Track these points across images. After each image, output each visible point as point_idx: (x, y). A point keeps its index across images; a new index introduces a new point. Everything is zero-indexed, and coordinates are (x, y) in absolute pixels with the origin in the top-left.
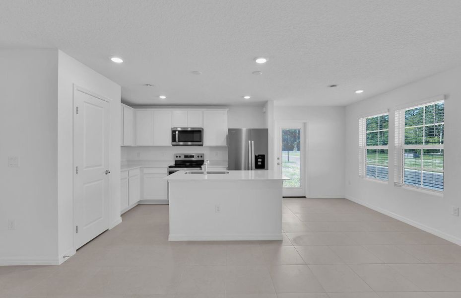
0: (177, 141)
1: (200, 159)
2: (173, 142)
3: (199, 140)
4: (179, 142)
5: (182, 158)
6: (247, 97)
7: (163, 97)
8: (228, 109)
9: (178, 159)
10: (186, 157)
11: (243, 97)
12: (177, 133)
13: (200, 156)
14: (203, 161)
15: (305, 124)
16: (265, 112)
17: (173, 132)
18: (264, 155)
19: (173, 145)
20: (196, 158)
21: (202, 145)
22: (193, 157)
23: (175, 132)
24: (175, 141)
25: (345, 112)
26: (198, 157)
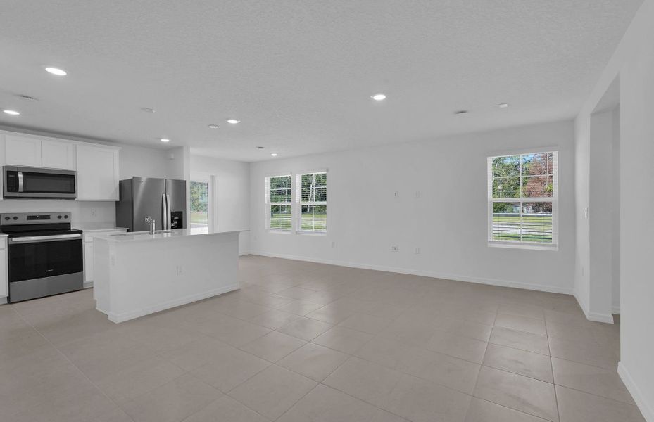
0: (20, 189)
1: (63, 220)
2: (8, 191)
3: (69, 190)
4: (24, 191)
5: (23, 221)
6: (165, 140)
7: (12, 113)
8: (121, 148)
9: (12, 222)
10: (30, 218)
11: (160, 139)
12: (20, 175)
13: (63, 217)
14: (69, 224)
15: (213, 177)
16: (171, 159)
17: (9, 173)
18: (182, 212)
19: (5, 197)
20: (54, 220)
21: (74, 198)
22: (47, 217)
23: (16, 173)
24: (16, 190)
25: (249, 169)
26: (60, 217)
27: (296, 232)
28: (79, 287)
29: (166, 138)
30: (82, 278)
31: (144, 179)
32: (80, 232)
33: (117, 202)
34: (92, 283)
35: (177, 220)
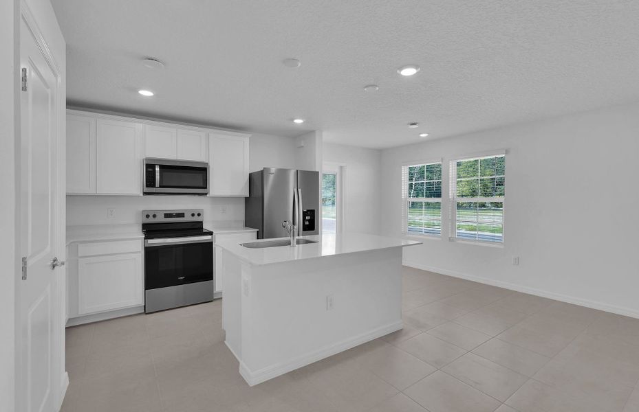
0: (157, 185)
1: (196, 219)
2: (147, 186)
3: (201, 185)
4: (160, 187)
5: (161, 219)
6: (298, 121)
7: (146, 93)
8: (250, 135)
9: (151, 220)
10: (167, 215)
11: (293, 119)
12: (157, 169)
13: (196, 215)
14: (201, 223)
15: (341, 167)
16: (302, 147)
17: (148, 166)
18: (314, 211)
19: (145, 193)
20: (188, 218)
21: (206, 194)
22: (182, 215)
23: (153, 166)
24: (154, 186)
25: (380, 158)
26: (193, 215)
27: (450, 238)
28: (209, 298)
29: (299, 118)
30: (212, 288)
31: (273, 170)
32: (211, 233)
33: (246, 198)
34: (221, 293)
35: (308, 220)
